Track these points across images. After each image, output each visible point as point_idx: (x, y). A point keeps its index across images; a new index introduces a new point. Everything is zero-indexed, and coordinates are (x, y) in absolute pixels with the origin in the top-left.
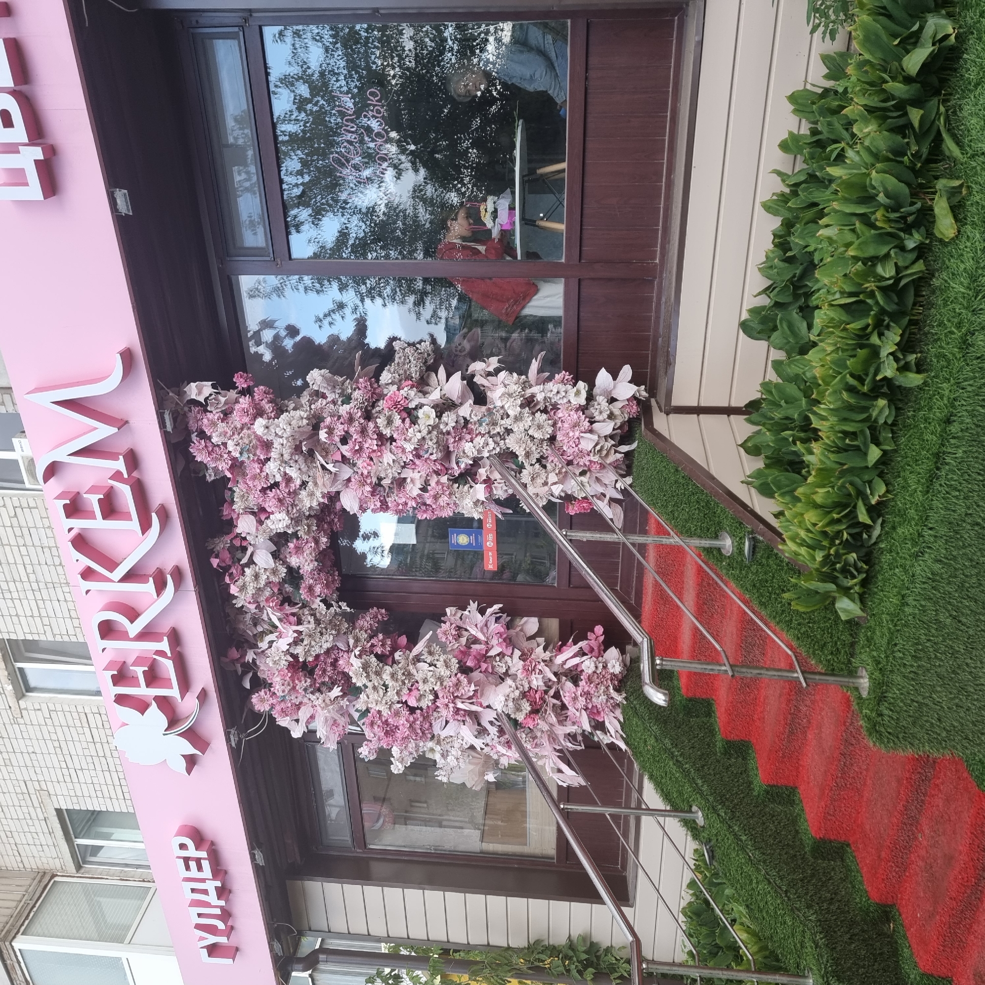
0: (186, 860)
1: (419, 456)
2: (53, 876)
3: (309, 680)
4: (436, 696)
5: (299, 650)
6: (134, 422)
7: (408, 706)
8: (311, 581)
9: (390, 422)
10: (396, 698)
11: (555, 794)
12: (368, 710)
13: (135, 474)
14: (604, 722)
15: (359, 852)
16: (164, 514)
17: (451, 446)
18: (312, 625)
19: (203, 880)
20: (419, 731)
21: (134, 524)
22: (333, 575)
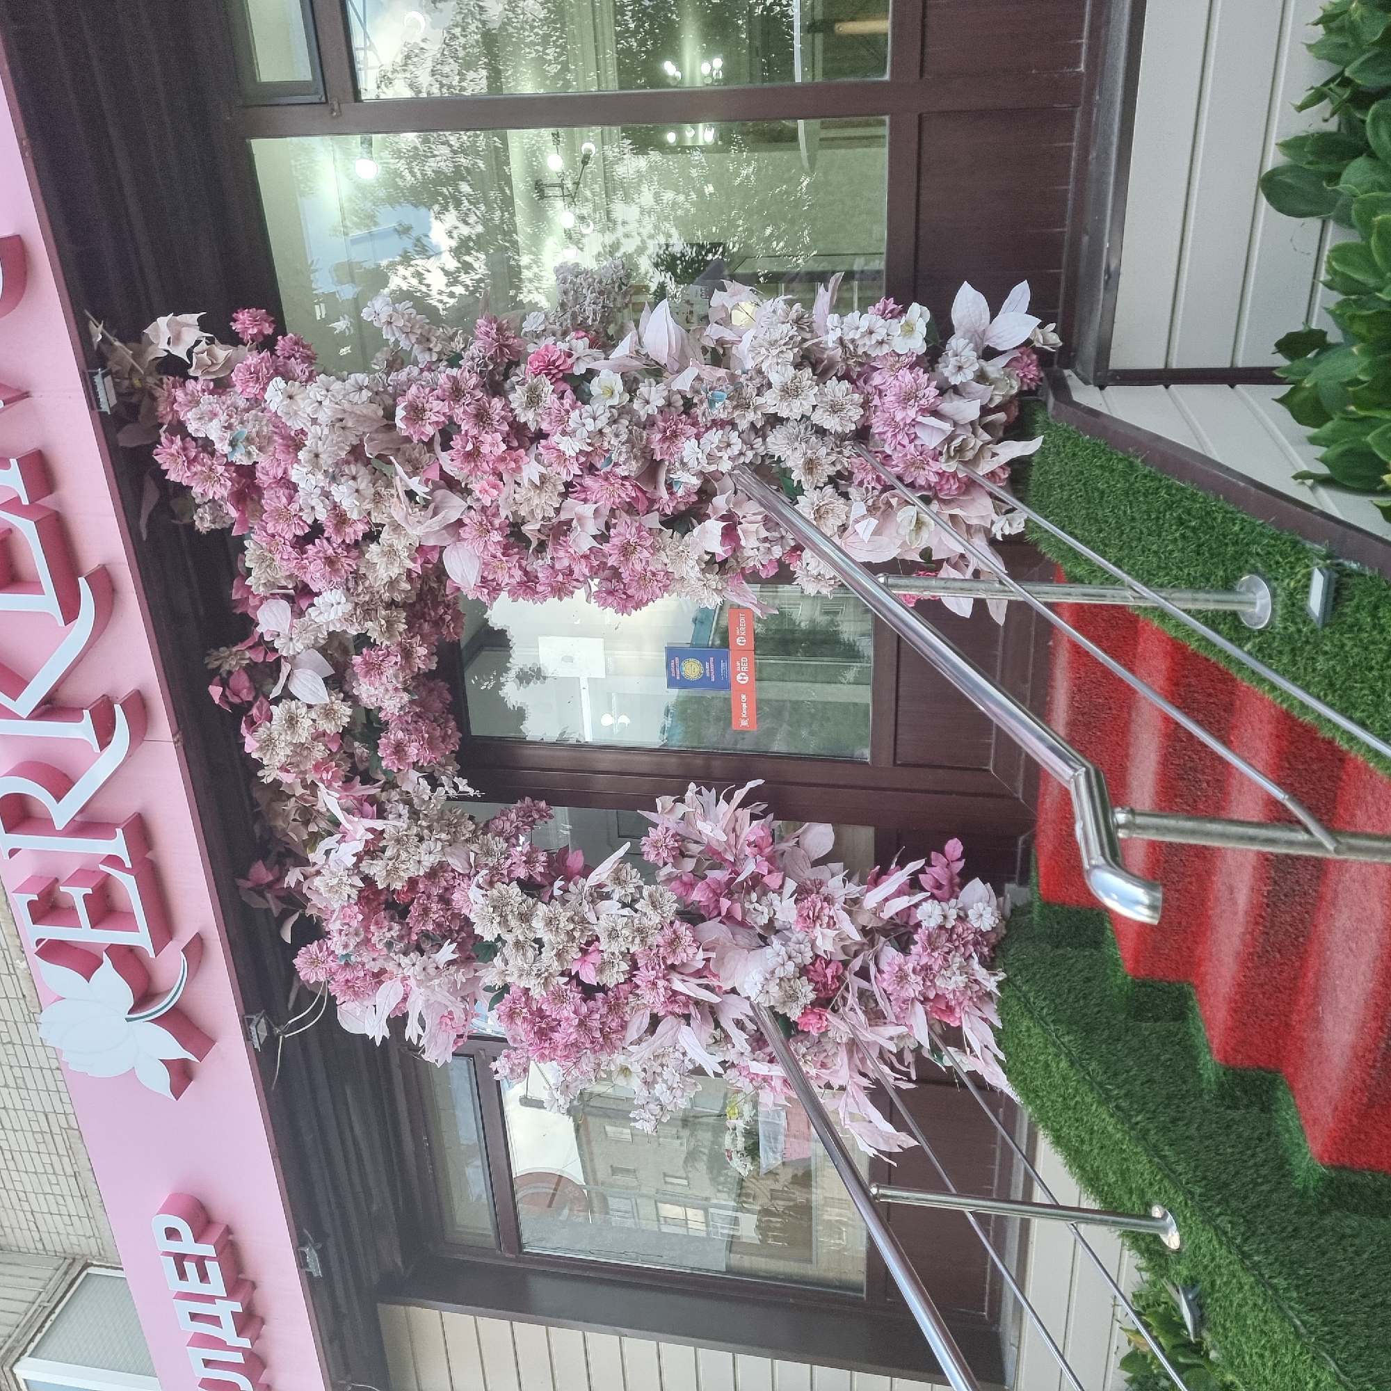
0: (180, 1259)
1: (591, 469)
2: (86, 1266)
3: (396, 927)
4: (635, 966)
5: (376, 869)
6: (40, 398)
7: (580, 983)
8: (400, 735)
9: (533, 399)
10: (556, 967)
11: (864, 1172)
12: (506, 988)
13: (47, 501)
14: (960, 1028)
15: (507, 1258)
16: (105, 584)
17: (656, 446)
18: (403, 824)
19: (210, 1299)
20: (597, 1034)
21: (47, 601)
22: (444, 727)
